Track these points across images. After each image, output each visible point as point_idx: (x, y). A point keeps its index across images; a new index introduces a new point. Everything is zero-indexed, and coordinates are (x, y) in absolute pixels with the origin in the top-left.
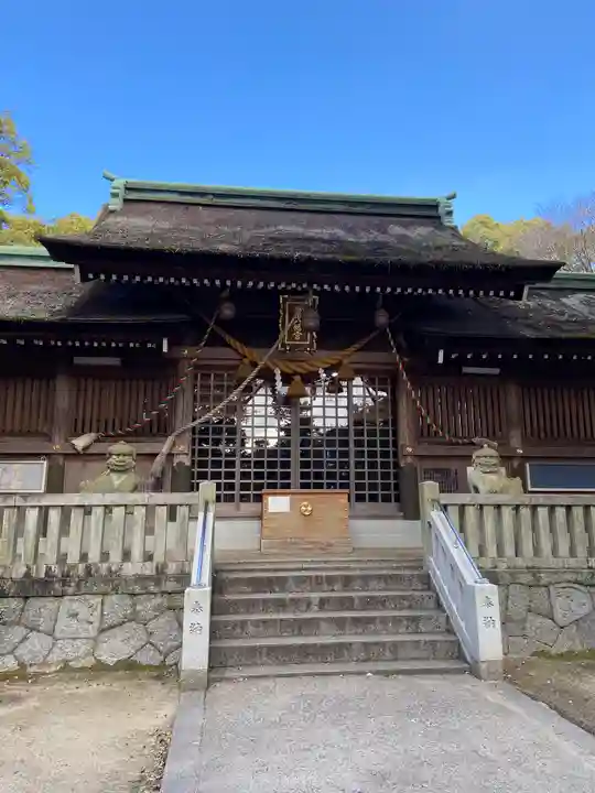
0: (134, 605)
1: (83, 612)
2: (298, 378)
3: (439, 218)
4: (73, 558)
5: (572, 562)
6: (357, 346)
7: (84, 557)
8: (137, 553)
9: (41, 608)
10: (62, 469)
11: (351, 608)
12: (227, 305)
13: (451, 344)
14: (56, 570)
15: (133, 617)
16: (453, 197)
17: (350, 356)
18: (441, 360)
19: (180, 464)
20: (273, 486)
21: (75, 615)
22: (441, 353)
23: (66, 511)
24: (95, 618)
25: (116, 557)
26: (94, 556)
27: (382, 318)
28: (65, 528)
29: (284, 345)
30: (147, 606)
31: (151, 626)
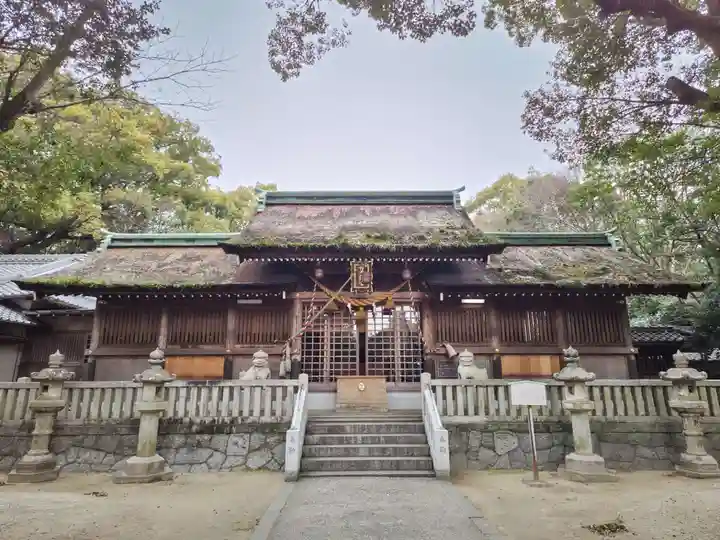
0: (266, 439)
1: (240, 442)
2: (361, 309)
3: (452, 204)
4: (235, 413)
5: (508, 419)
6: (397, 289)
7: (241, 413)
8: (267, 411)
9: (220, 440)
10: (231, 363)
11: (379, 443)
12: (320, 270)
13: (447, 289)
14: (227, 420)
15: (265, 445)
16: (463, 189)
17: (392, 295)
18: (442, 299)
19: (295, 360)
20: (345, 373)
21: (236, 444)
22: (442, 295)
23: (231, 389)
24: (247, 445)
25: (256, 413)
26: (246, 413)
27: (407, 275)
28: (231, 397)
29: (354, 289)
30: (271, 440)
31: (274, 451)
